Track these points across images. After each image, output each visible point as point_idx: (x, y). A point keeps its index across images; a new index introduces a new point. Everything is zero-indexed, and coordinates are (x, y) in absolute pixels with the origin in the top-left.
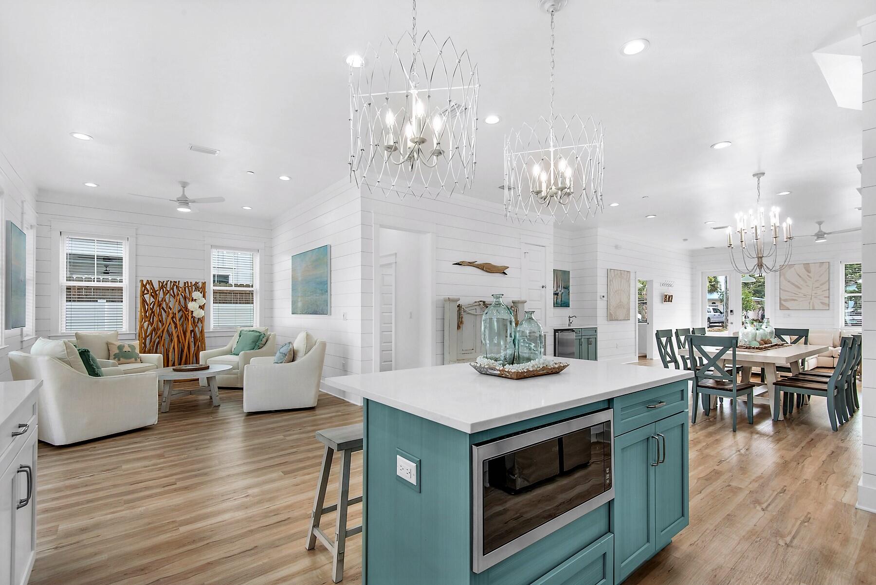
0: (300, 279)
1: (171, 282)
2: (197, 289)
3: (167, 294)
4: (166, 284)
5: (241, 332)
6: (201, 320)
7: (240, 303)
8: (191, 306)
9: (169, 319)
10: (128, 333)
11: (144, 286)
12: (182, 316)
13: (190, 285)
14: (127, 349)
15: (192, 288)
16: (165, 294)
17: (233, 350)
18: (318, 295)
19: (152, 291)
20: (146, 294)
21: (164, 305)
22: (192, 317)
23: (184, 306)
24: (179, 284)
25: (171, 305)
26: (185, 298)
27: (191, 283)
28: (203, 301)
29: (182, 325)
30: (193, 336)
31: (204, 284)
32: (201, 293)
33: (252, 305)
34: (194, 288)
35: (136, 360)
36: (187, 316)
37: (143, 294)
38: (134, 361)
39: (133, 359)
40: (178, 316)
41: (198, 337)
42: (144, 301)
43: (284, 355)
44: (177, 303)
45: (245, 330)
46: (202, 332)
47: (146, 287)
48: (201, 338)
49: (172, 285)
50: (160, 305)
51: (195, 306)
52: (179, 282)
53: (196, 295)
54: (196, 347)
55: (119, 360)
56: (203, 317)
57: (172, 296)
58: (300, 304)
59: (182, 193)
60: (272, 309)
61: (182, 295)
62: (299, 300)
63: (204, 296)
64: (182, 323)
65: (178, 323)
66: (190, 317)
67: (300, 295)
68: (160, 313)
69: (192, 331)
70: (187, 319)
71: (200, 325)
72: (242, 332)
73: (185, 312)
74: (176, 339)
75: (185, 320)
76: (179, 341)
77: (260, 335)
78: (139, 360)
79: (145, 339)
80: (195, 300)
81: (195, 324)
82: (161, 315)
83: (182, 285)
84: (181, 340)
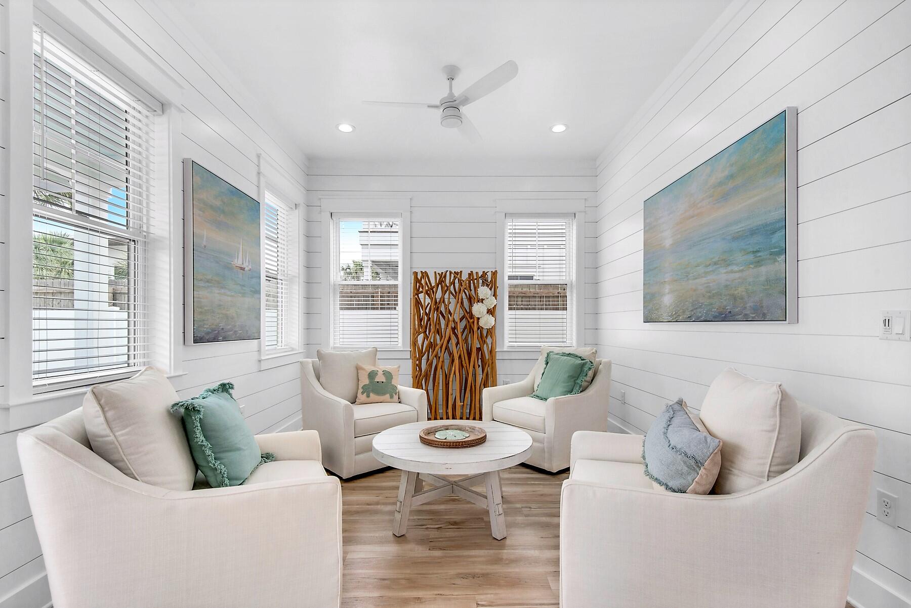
0: (668, 243)
1: (451, 273)
2: (485, 283)
3: (446, 292)
4: (445, 276)
5: (548, 354)
6: (491, 332)
7: (546, 309)
8: (478, 309)
9: (449, 330)
10: (402, 349)
11: (417, 281)
12: (466, 327)
13: (475, 277)
14: (380, 378)
15: (478, 282)
16: (444, 293)
17: (536, 388)
18: (736, 268)
19: (427, 288)
20: (422, 292)
21: (443, 309)
22: (478, 328)
23: (468, 311)
24: (461, 276)
25: (451, 308)
26: (470, 299)
27: (477, 273)
28: (491, 302)
29: (466, 339)
30: (480, 357)
31: (494, 274)
32: (491, 289)
33: (565, 312)
34: (481, 281)
35: (392, 397)
36: (472, 325)
37: (417, 292)
38: (389, 400)
39: (388, 396)
40: (461, 326)
41: (487, 358)
42: (418, 303)
43: (692, 462)
44: (459, 305)
45: (556, 352)
46: (491, 352)
47: (419, 282)
48: (490, 361)
49: (452, 278)
50: (437, 309)
51: (482, 310)
52: (461, 272)
53: (483, 291)
54: (485, 374)
55: (368, 396)
56: (494, 327)
57: (453, 295)
58: (668, 300)
59: (448, 92)
60: (596, 314)
61: (465, 293)
62: (667, 291)
63: (495, 295)
64: (466, 338)
65: (460, 336)
66: (475, 329)
67: (668, 277)
68: (438, 322)
69: (479, 349)
70: (471, 330)
71: (489, 340)
72: (552, 356)
73: (469, 320)
74: (457, 361)
75: (470, 332)
76: (461, 365)
77: (583, 365)
78: (396, 397)
79: (420, 360)
80: (483, 300)
81: (482, 339)
82: (439, 324)
83: (465, 277)
84: (464, 362)
